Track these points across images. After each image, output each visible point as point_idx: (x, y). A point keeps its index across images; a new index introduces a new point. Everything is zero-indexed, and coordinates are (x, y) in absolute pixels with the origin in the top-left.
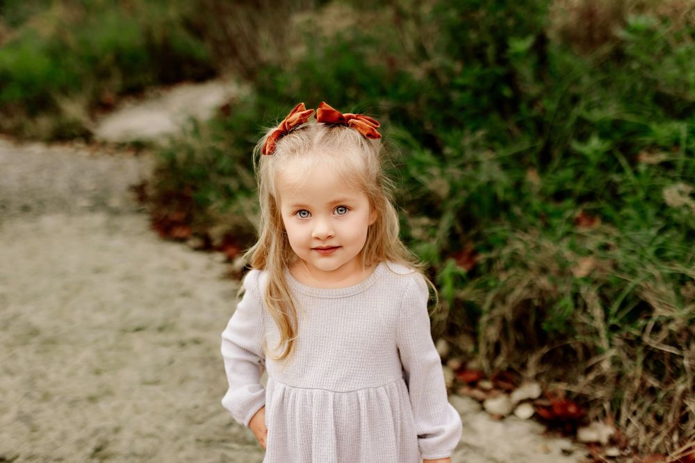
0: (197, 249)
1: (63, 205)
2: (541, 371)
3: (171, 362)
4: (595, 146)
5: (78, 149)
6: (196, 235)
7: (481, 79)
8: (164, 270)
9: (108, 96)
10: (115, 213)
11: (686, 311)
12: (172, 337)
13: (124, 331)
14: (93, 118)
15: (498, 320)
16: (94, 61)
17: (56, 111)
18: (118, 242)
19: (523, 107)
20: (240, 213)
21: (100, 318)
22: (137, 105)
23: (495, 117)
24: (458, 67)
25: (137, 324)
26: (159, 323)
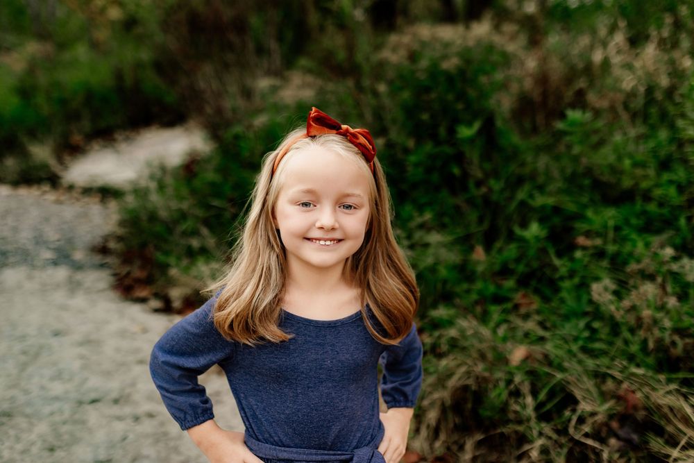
0: (157, 311)
1: (25, 258)
2: (477, 454)
3: (124, 439)
4: (534, 230)
5: (45, 193)
6: (156, 295)
7: (433, 157)
8: (123, 334)
9: (77, 138)
10: (78, 267)
11: (607, 406)
12: (127, 410)
13: (80, 403)
14: (60, 160)
15: (439, 403)
16: (63, 102)
17: (24, 154)
18: (79, 301)
19: (471, 185)
20: (200, 278)
21: (57, 388)
22: (105, 147)
23: (444, 194)
24: (411, 143)
25: (93, 396)
26: (114, 395)
